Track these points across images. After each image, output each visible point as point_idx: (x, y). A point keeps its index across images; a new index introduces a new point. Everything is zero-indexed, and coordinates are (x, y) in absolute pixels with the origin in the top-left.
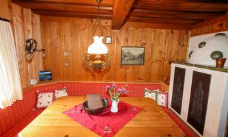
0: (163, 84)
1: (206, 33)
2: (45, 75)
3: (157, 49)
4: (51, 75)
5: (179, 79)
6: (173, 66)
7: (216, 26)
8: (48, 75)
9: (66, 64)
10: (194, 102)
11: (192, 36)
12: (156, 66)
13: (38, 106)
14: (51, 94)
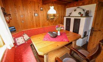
1: (72, 7)
2: (12, 29)
4: (15, 28)
5: (68, 22)
6: (65, 18)
7: (75, 5)
8: (13, 29)
9: (23, 22)
10: (75, 27)
11: (67, 8)
13: (18, 44)
14: (22, 37)
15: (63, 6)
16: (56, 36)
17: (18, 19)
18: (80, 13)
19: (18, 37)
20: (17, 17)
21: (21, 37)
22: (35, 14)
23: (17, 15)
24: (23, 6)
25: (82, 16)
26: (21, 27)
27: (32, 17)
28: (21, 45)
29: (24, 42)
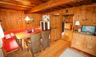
0: (39, 26)
3: (36, 19)
6: (41, 22)
9: (10, 25)
11: (43, 15)
12: (37, 22)
13: (7, 38)
14: (10, 34)
15: (40, 14)
16: (31, 32)
17: (7, 23)
18: (48, 19)
19: (7, 34)
20: (6, 22)
21: (8, 35)
22: (19, 20)
23: (6, 21)
24: (11, 15)
25: (48, 21)
26: (9, 29)
27: (17, 22)
28: (9, 39)
29: (11, 37)
